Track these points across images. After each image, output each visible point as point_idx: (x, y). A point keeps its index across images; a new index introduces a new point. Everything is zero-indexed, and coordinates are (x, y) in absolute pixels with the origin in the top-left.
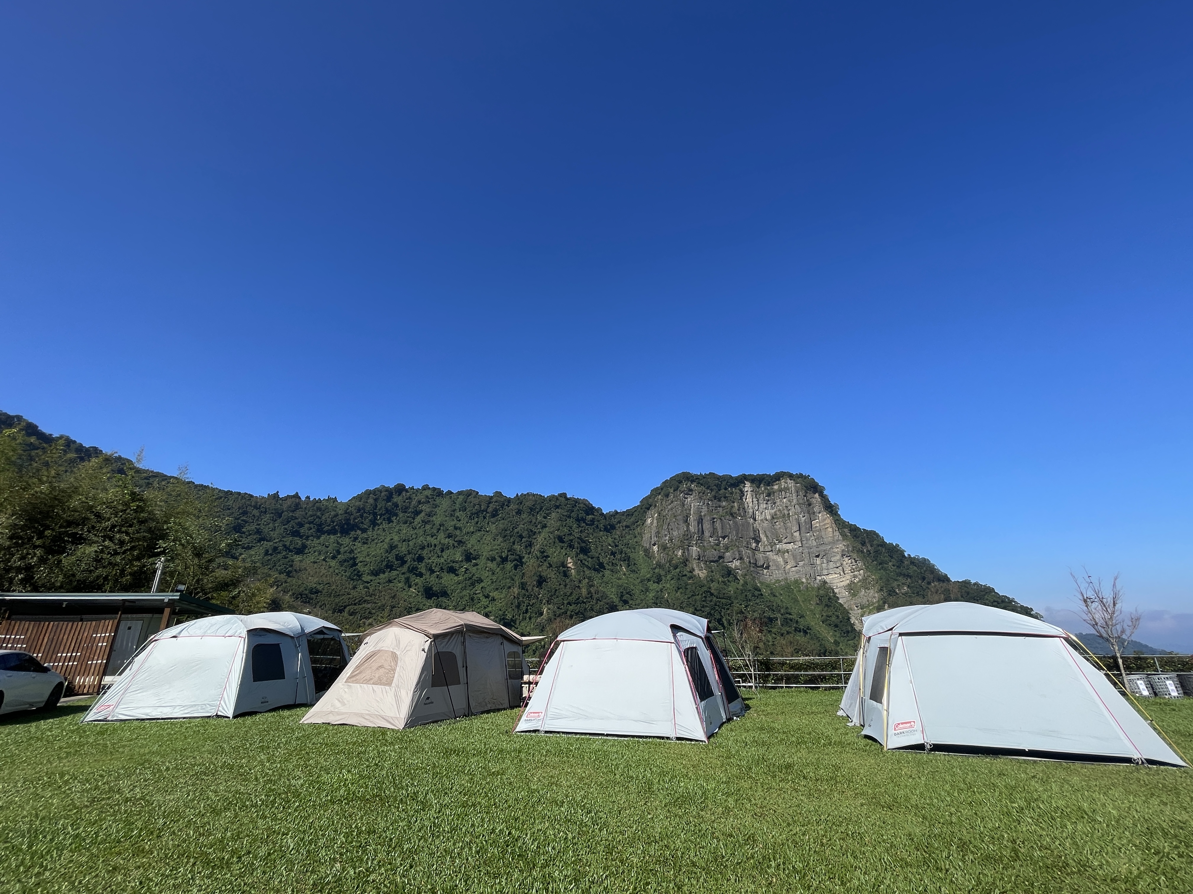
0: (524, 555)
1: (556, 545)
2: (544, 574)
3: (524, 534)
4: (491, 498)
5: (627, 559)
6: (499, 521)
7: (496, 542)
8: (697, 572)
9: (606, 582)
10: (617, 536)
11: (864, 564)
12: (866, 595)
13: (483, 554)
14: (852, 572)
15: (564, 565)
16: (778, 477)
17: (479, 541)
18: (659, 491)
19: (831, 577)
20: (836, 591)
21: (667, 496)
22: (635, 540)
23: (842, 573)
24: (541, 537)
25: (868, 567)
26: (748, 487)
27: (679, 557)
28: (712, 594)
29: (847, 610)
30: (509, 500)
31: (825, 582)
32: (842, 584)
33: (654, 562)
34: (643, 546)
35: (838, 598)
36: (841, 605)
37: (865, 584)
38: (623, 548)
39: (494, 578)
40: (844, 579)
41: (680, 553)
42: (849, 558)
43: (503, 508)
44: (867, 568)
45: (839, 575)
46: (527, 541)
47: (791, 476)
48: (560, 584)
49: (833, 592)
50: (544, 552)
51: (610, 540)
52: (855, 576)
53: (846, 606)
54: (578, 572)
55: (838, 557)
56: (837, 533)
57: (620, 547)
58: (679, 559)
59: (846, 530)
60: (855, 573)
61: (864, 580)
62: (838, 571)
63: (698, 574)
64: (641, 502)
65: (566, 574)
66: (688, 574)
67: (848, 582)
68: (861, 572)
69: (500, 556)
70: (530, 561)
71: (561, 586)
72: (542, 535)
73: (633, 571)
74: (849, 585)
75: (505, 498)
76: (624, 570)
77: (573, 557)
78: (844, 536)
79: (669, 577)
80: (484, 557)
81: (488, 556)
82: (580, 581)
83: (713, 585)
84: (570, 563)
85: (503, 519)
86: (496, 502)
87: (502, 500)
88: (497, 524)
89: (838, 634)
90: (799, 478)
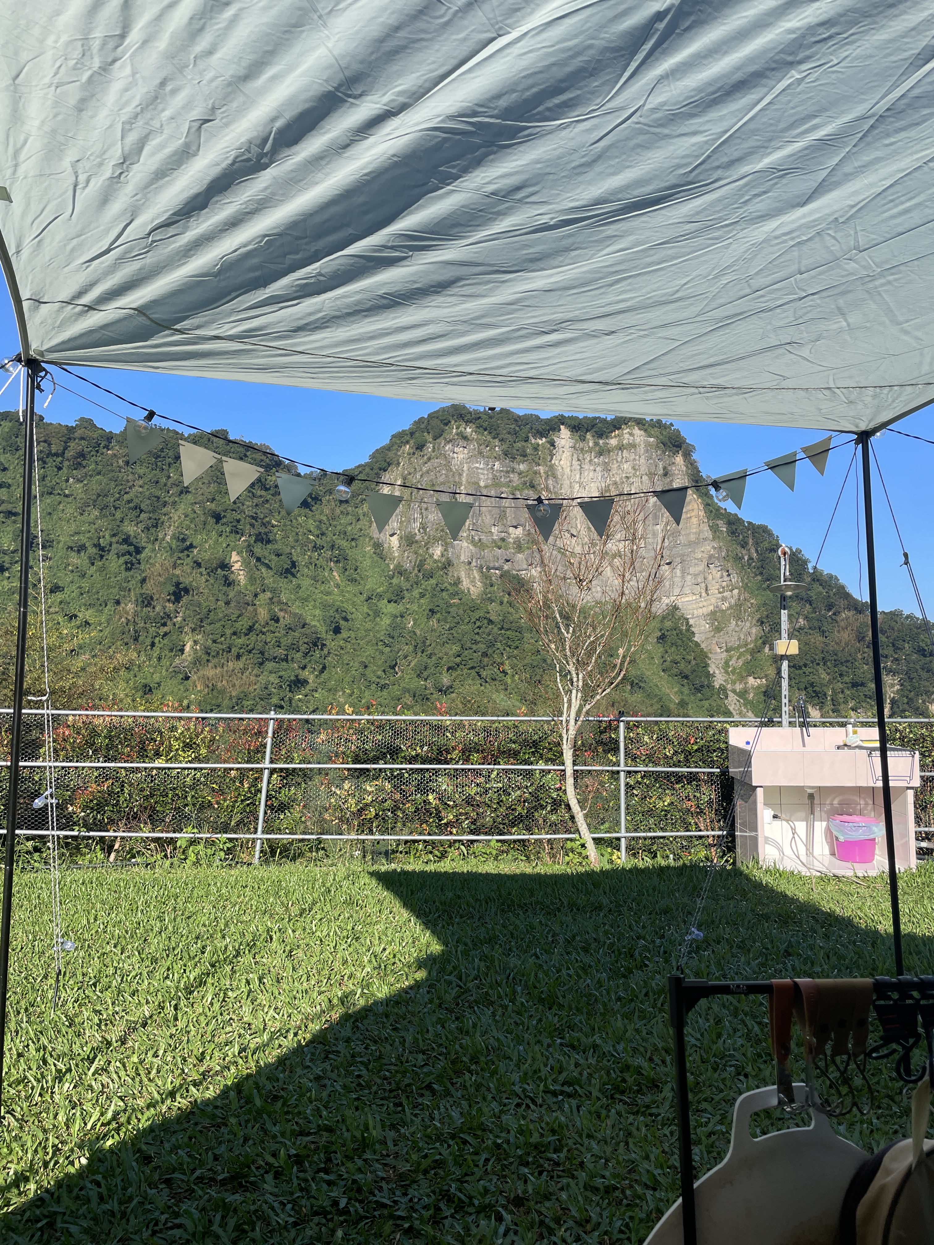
0: (144, 544)
1: (208, 527)
2: (186, 581)
3: (143, 506)
4: (71, 430)
5: (341, 559)
6: (91, 476)
7: (85, 517)
8: (465, 583)
9: (303, 599)
10: (324, 518)
11: (742, 581)
12: (737, 629)
13: (61, 538)
14: (720, 593)
15: (225, 566)
16: (618, 424)
17: (50, 514)
18: (407, 438)
19: (687, 599)
20: (691, 622)
21: (420, 447)
22: (358, 527)
23: (704, 594)
24: (178, 513)
25: (747, 584)
26: (564, 437)
27: (435, 557)
28: (490, 622)
29: (705, 653)
30: (109, 437)
31: (676, 608)
32: (700, 611)
33: (392, 567)
34: (371, 538)
35: (693, 633)
36: (697, 644)
37: (738, 609)
38: (337, 539)
39: (85, 584)
40: (705, 604)
41: (439, 553)
42: (719, 568)
43: (97, 451)
44: (746, 587)
45: (698, 597)
46: (150, 518)
47: (640, 423)
48: (217, 600)
49: (688, 623)
50: (184, 540)
51: (311, 524)
52: (724, 599)
53: (703, 646)
54: (252, 579)
55: (702, 567)
56: (706, 528)
57: (329, 537)
58: (436, 561)
59: (720, 523)
60: (725, 594)
61: (738, 606)
62: (697, 589)
63: (469, 589)
64: (373, 456)
65: (229, 583)
66: (451, 589)
67: (712, 608)
68: (736, 592)
69: (95, 546)
70: (156, 556)
71: (219, 603)
72: (182, 508)
73: (353, 580)
74: (713, 613)
75: (100, 431)
76: (337, 577)
77: (242, 552)
78: (714, 529)
79: (416, 593)
80: (61, 545)
81: (70, 544)
82: (256, 595)
83: (493, 607)
84: (237, 562)
85: (99, 473)
86: (82, 438)
87: (95, 436)
88: (85, 482)
89: (686, 690)
90: (653, 426)
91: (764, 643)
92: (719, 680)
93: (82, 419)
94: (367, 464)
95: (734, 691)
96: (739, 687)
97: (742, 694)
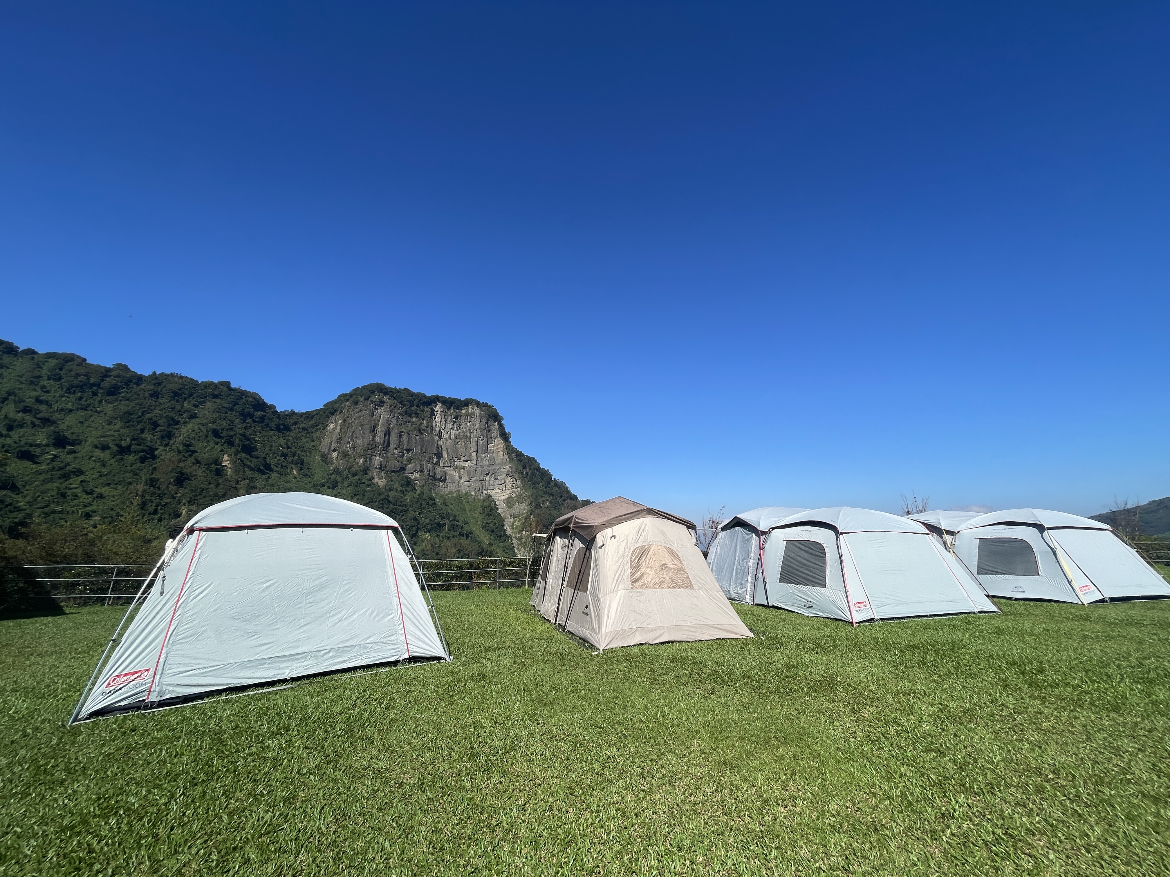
0: (157, 447)
1: (209, 439)
2: (187, 471)
3: (159, 422)
4: (109, 370)
5: (300, 463)
6: (121, 401)
7: (112, 427)
8: (376, 480)
10: (291, 438)
11: (522, 483)
12: (519, 507)
13: (88, 439)
14: (511, 489)
15: (217, 462)
16: (467, 403)
17: (82, 422)
18: (348, 397)
19: (495, 492)
20: (497, 503)
21: (356, 403)
22: (312, 444)
23: (504, 489)
24: (187, 428)
26: (439, 408)
27: (359, 464)
28: (389, 502)
29: (503, 519)
30: (139, 378)
31: (490, 496)
32: (503, 498)
33: (331, 468)
34: (319, 451)
35: (498, 509)
36: (499, 514)
37: (520, 498)
38: (297, 451)
39: (105, 471)
40: (504, 494)
41: (361, 462)
42: (512, 477)
43: (128, 385)
44: (523, 486)
45: (501, 491)
46: (165, 430)
47: (478, 404)
48: (210, 483)
49: (495, 504)
50: (190, 445)
51: (282, 441)
52: (513, 492)
53: (502, 515)
54: (236, 472)
55: (504, 476)
56: (506, 457)
57: (293, 449)
58: (360, 467)
59: (513, 455)
60: (514, 490)
61: (520, 495)
62: (501, 487)
63: (378, 483)
64: (325, 405)
65: (219, 473)
66: (367, 482)
67: (507, 496)
68: (519, 489)
69: (117, 445)
70: (166, 454)
71: (211, 486)
72: (189, 426)
73: (306, 475)
74: (508, 499)
75: (132, 373)
76: (295, 473)
77: (231, 455)
78: (511, 459)
79: (346, 483)
80: (88, 443)
81: (95, 443)
82: (238, 482)
83: (392, 494)
84: (227, 461)
85: (128, 400)
86: (118, 376)
87: (128, 376)
88: (115, 404)
89: (492, 538)
90: (484, 406)
91: (531, 514)
92: (509, 532)
93: (119, 365)
94: (321, 410)
95: (516, 538)
96: (518, 535)
97: (520, 539)
